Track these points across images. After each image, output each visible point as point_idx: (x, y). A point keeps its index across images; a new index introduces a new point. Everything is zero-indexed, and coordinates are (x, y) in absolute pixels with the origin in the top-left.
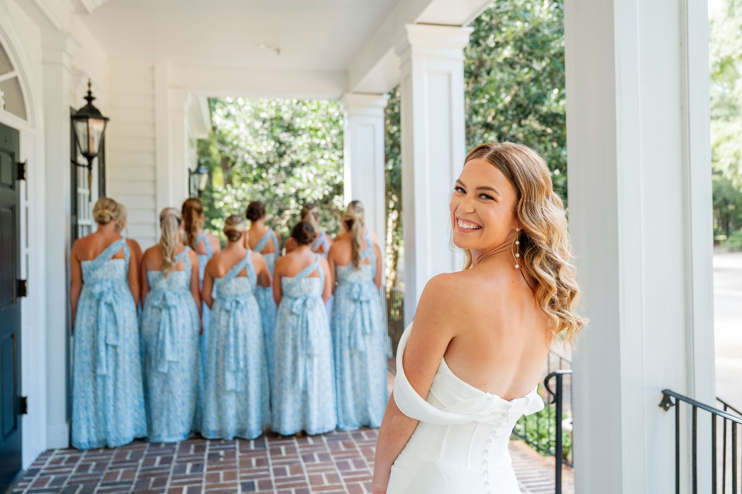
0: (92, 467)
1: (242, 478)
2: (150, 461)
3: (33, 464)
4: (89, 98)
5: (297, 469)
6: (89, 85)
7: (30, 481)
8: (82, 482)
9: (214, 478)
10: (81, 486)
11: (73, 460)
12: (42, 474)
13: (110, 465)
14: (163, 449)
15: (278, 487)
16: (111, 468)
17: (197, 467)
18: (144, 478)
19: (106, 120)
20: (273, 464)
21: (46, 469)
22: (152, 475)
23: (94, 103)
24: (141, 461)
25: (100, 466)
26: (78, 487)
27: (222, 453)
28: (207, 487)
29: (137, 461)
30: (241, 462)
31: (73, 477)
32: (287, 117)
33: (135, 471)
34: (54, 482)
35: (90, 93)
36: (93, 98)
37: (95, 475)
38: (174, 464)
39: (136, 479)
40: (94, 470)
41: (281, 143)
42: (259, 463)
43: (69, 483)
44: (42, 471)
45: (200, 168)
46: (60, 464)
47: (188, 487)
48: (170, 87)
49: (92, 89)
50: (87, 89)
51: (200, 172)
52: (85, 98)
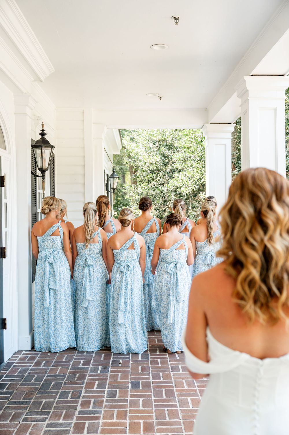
0: (43, 364)
1: (132, 379)
2: (76, 363)
3: (10, 359)
4: (43, 134)
5: (168, 376)
6: (43, 126)
7: (8, 370)
8: (36, 373)
9: (115, 377)
10: (36, 376)
11: (33, 358)
12: (14, 366)
13: (53, 364)
14: (86, 356)
15: (154, 387)
16: (53, 366)
17: (105, 369)
18: (73, 373)
19: (52, 147)
20: (152, 371)
21: (17, 363)
22: (78, 372)
23: (46, 137)
24: (71, 363)
25: (48, 364)
26: (34, 376)
27: (121, 361)
28: (110, 383)
29: (69, 362)
30: (132, 368)
31: (31, 370)
33: (68, 368)
34: (21, 372)
35: (43, 131)
36: (46, 134)
37: (45, 369)
38: (91, 366)
39: (68, 374)
40: (44, 366)
42: (143, 369)
43: (29, 373)
44: (14, 364)
45: (114, 174)
46: (25, 360)
47: (98, 382)
48: (93, 124)
49: (44, 129)
50: (41, 129)
51: (114, 176)
52: (40, 134)
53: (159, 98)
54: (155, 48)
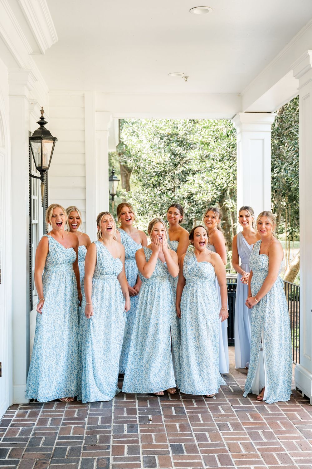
0: (49, 422)
1: (170, 441)
2: (93, 420)
3: (5, 416)
4: (42, 122)
5: (216, 437)
6: (42, 112)
7: (5, 430)
8: (44, 434)
9: (147, 438)
10: (44, 438)
11: (34, 414)
12: (12, 425)
13: (62, 421)
14: (103, 410)
15: (203, 452)
16: (63, 424)
17: (132, 428)
18: (92, 434)
19: (55, 139)
20: (195, 430)
21: (15, 421)
22: (98, 433)
23: (46, 126)
24: (86, 419)
25: (55, 421)
26: (42, 438)
27: (150, 417)
28: (143, 447)
29: (83, 419)
30: (167, 426)
31: (36, 430)
32: (181, 133)
33: (83, 427)
34: (22, 433)
35: (42, 118)
36: (46, 123)
37: (53, 429)
38: (113, 424)
39: (85, 435)
40: (51, 424)
41: (175, 155)
42: (182, 428)
43: (34, 434)
44: (12, 423)
45: (113, 176)
46: (25, 417)
47: (128, 445)
48: (96, 111)
49: (44, 116)
50: (40, 115)
51: (114, 179)
52: (39, 123)
53: (184, 79)
54: (196, 11)
